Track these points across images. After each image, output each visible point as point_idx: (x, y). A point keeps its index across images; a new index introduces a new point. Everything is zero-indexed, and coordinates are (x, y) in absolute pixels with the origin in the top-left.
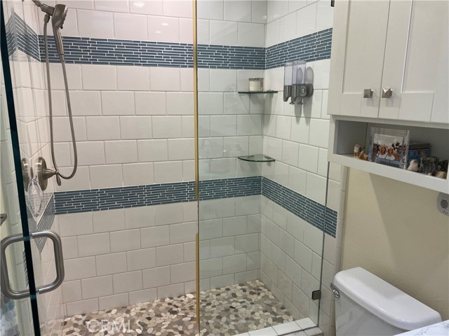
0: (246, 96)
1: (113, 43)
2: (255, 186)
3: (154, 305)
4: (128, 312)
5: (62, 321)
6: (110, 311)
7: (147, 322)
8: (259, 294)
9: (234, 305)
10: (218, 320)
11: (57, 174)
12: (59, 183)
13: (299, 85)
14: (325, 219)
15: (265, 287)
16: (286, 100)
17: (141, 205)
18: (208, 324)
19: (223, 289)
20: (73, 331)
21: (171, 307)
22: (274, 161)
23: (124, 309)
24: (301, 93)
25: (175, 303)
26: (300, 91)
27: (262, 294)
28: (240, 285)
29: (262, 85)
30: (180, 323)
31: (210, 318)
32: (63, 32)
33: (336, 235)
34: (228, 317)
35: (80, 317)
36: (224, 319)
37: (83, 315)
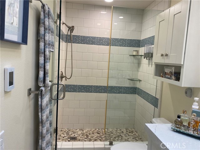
0: (133, 57)
1: (87, 37)
2: (134, 90)
3: (92, 130)
4: (83, 131)
5: (61, 130)
6: (77, 130)
7: (89, 135)
8: (132, 133)
9: (122, 135)
10: (114, 139)
11: (66, 77)
12: (66, 80)
13: (149, 53)
14: (155, 102)
15: (136, 131)
16: (144, 58)
17: (91, 92)
18: (110, 139)
19: (119, 130)
20: (64, 133)
21: (98, 132)
22: (141, 81)
23: (82, 130)
24: (149, 56)
25: (100, 131)
26: (149, 55)
27: (134, 133)
28: (126, 129)
29: (138, 53)
30: (100, 137)
31: (112, 137)
32: (73, 34)
33: (158, 108)
34: (118, 138)
35: (67, 130)
36: (117, 138)
37: (68, 129)
